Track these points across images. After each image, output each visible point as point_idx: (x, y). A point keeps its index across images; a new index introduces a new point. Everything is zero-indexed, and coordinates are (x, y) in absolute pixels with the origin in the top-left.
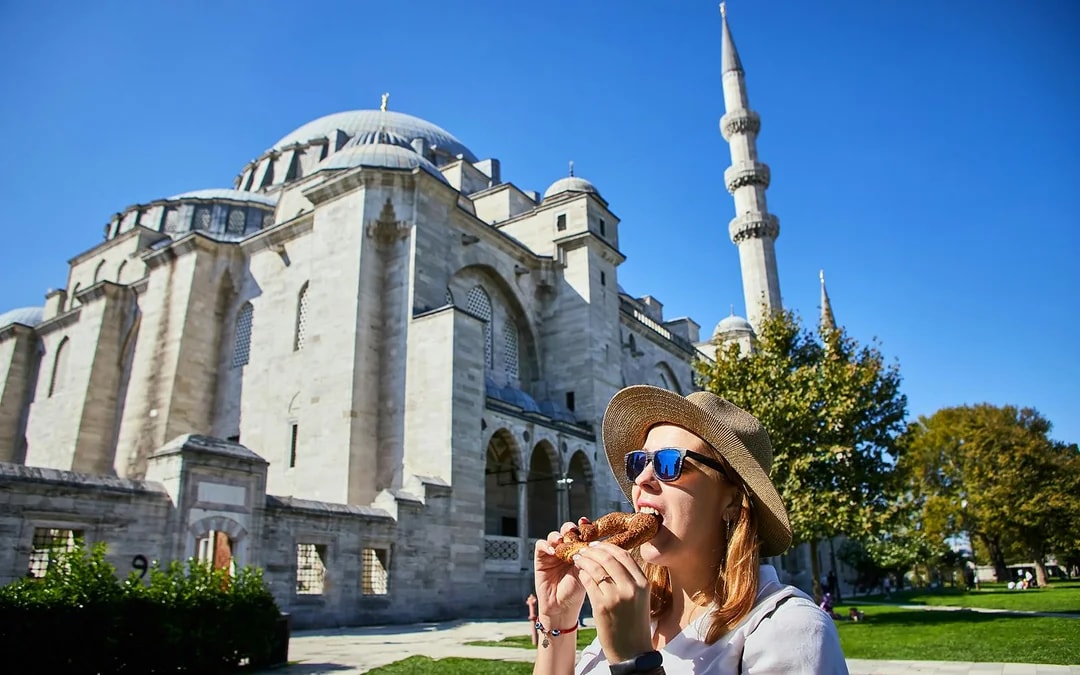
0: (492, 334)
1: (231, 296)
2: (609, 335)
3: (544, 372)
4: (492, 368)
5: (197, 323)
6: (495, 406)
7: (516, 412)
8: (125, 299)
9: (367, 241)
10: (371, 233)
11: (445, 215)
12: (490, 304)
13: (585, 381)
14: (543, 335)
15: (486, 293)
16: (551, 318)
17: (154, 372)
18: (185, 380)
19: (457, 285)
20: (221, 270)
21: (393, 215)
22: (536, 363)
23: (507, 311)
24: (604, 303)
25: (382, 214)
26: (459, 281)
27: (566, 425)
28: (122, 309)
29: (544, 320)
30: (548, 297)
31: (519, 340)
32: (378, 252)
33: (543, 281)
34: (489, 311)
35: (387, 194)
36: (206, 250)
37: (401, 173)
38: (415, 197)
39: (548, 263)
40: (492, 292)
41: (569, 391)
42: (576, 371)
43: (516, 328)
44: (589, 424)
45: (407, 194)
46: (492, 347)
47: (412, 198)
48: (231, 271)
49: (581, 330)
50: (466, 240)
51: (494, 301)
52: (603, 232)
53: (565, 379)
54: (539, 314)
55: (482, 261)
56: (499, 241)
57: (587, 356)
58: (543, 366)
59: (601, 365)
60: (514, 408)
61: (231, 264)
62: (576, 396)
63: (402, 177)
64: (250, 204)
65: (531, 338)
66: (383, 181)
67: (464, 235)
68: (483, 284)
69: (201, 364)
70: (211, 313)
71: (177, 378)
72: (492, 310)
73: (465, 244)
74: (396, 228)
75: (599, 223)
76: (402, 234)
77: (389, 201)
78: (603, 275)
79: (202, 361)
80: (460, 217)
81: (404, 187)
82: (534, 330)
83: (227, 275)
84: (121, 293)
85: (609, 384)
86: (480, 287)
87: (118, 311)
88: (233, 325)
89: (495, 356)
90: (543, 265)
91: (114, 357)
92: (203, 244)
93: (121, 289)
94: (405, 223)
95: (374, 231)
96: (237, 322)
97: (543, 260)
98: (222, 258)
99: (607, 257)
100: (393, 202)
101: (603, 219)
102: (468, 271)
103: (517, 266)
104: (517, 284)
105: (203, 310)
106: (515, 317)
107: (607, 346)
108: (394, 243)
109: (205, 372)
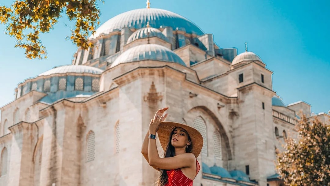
0: (207, 139)
1: (83, 128)
2: (267, 134)
3: (234, 155)
4: (208, 156)
5: (69, 142)
6: (207, 177)
7: (218, 179)
8: (32, 129)
9: (144, 103)
10: (146, 99)
11: (180, 86)
12: (206, 125)
13: (254, 160)
14: (233, 137)
15: (203, 119)
16: (237, 128)
17: (52, 166)
18: (66, 169)
19: (188, 118)
20: (77, 115)
21: (155, 89)
22: (230, 151)
23: (214, 126)
24: (264, 119)
25: (150, 89)
26: (189, 115)
27: (244, 183)
28: (31, 134)
29: (234, 129)
30: (235, 117)
31: (222, 140)
32: (150, 107)
33: (232, 110)
34: (205, 128)
35: (152, 80)
36: (70, 107)
37: (158, 69)
38: (165, 80)
39: (234, 100)
40: (206, 119)
41: (247, 165)
42: (250, 155)
43: (220, 135)
44: (256, 181)
45: (161, 78)
46: (207, 146)
47: (164, 81)
48: (82, 116)
49: (252, 134)
50: (192, 95)
51: (207, 122)
52: (263, 81)
53: (244, 159)
54: (231, 127)
55: (200, 104)
56: (208, 93)
57: (255, 147)
58: (234, 153)
59: (262, 151)
60: (217, 177)
61: (82, 113)
62: (250, 167)
63: (158, 71)
64: (85, 74)
65: (228, 139)
66: (150, 73)
67: (190, 93)
68: (202, 115)
69: (73, 161)
70: (75, 137)
71: (63, 169)
72: (207, 127)
73: (191, 97)
74: (157, 96)
75: (261, 76)
76: (160, 99)
77: (153, 83)
78: (263, 104)
79: (73, 159)
80: (187, 84)
81: (159, 75)
82: (229, 135)
83: (80, 118)
84: (30, 126)
85: (267, 160)
86: (200, 116)
87: (29, 135)
88: (85, 142)
89: (209, 150)
90: (232, 101)
91: (31, 158)
92: (68, 104)
93: (29, 124)
94: (161, 93)
95: (147, 98)
96: (87, 140)
97: (232, 99)
98: (77, 110)
99: (265, 94)
100: (155, 84)
101: (263, 74)
102: (194, 110)
103: (218, 104)
104: (219, 113)
105: (71, 136)
106: (218, 129)
107: (266, 141)
108: (157, 102)
109: (75, 165)
